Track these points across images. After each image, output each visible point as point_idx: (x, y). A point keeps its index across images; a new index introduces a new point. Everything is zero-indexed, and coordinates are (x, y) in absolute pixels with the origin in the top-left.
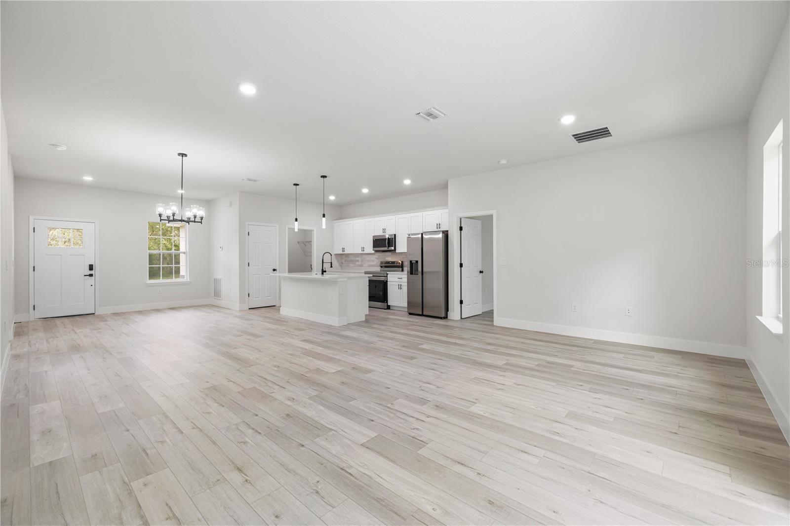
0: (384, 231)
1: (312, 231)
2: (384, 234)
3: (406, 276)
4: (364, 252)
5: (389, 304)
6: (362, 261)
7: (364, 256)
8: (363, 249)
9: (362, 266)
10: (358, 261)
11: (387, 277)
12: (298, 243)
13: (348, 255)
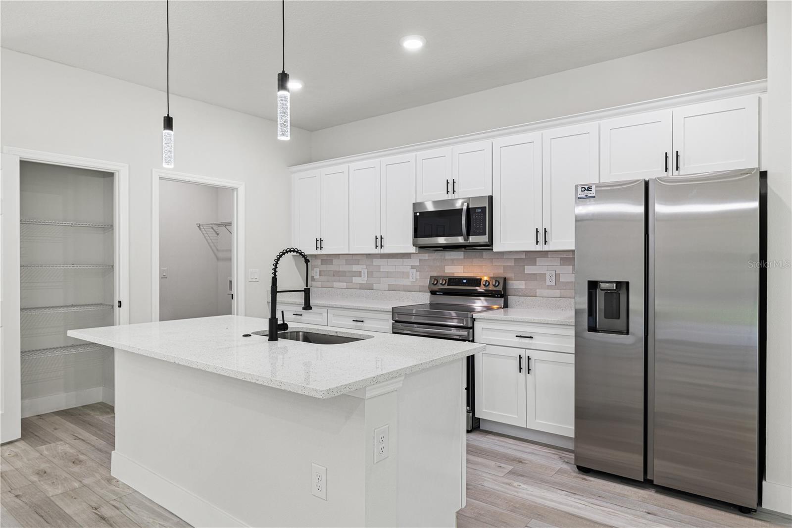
0: (451, 186)
1: (233, 189)
2: (450, 196)
3: (573, 333)
4: (383, 251)
5: (476, 416)
6: (370, 274)
7: (376, 262)
8: (379, 241)
9: (369, 287)
10: (359, 274)
11: (473, 328)
12: (199, 226)
13: (328, 259)
